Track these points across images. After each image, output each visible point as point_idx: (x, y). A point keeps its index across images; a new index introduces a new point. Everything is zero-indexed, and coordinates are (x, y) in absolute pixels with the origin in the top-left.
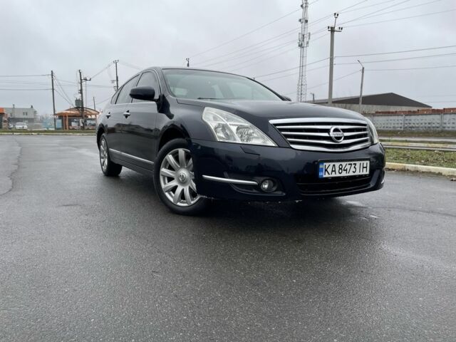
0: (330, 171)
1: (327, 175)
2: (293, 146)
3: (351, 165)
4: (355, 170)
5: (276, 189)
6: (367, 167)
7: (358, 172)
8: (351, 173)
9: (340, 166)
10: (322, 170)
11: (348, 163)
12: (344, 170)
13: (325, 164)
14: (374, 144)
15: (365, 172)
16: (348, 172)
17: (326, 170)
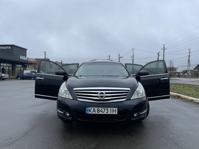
2: (79, 99)
3: (105, 109)
4: (107, 112)
5: (70, 116)
6: (115, 111)
7: (109, 113)
8: (105, 113)
9: (98, 110)
10: (88, 110)
11: (103, 108)
12: (100, 111)
13: (89, 108)
14: (130, 100)
15: (114, 113)
16: (103, 112)
17: (90, 111)
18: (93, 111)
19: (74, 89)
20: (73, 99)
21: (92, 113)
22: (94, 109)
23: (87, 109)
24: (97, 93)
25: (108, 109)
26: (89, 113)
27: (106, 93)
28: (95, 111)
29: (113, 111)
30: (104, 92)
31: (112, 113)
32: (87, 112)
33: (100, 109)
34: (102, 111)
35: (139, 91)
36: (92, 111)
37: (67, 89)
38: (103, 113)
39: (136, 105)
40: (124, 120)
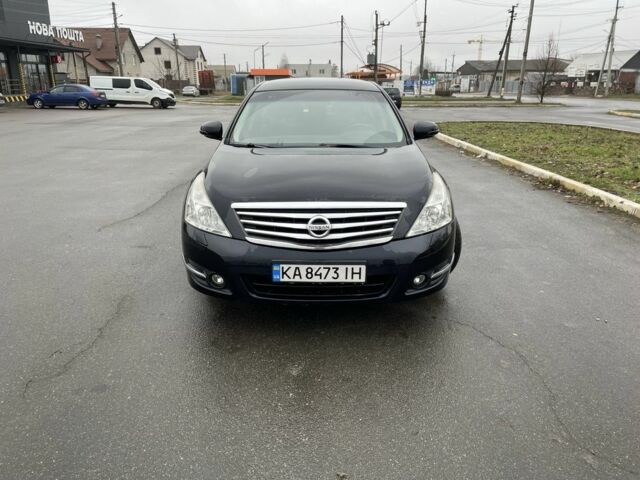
0: (291, 275)
1: (286, 279)
2: (249, 239)
3: (329, 269)
4: (335, 276)
5: (225, 286)
6: (360, 273)
7: (342, 279)
8: (329, 279)
9: (309, 270)
10: (278, 272)
11: (322, 266)
12: (316, 275)
13: (281, 266)
14: (404, 238)
15: (356, 279)
16: (323, 276)
17: (284, 273)
18: (295, 275)
19: (235, 205)
20: (233, 238)
21: (292, 280)
22: (297, 268)
23: (275, 268)
24: (305, 221)
25: (337, 269)
26: (282, 280)
27: (333, 221)
28: (300, 275)
29: (353, 273)
30: (325, 217)
31: (349, 280)
32: (276, 277)
33: (315, 268)
34: (320, 275)
35: (433, 207)
36: (290, 274)
37: (209, 204)
38: (323, 280)
39: (422, 255)
40: (384, 295)
